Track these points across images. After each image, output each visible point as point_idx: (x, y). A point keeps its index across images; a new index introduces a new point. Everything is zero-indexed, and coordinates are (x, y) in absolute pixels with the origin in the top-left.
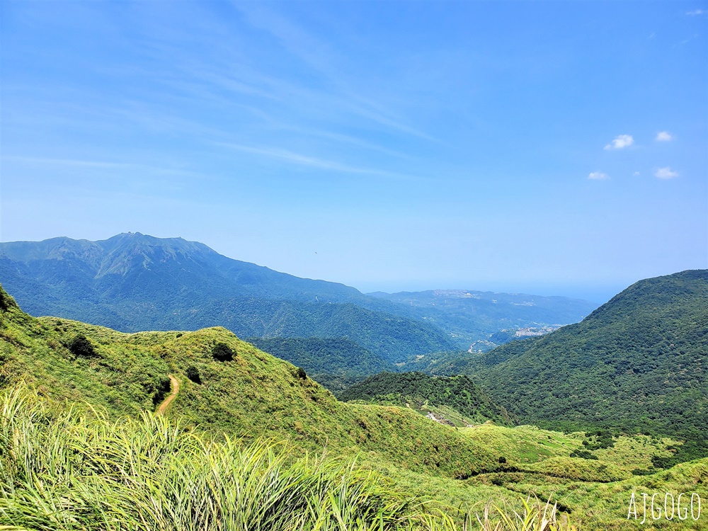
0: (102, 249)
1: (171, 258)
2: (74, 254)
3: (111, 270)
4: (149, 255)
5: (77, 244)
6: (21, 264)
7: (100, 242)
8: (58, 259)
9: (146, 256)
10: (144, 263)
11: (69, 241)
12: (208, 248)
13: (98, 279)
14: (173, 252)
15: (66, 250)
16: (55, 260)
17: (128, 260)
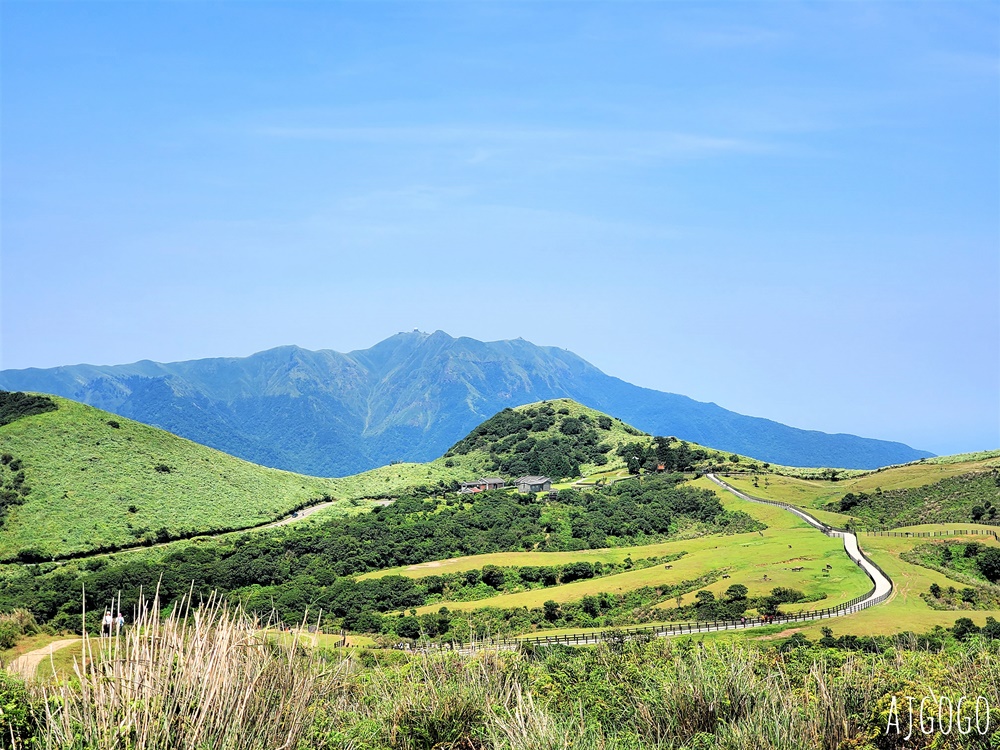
0: (366, 371)
1: (521, 388)
2: (316, 384)
3: (398, 417)
4: (475, 382)
5: (319, 360)
6: (221, 406)
7: (359, 355)
8: (292, 396)
9: (469, 385)
10: (469, 401)
11: (304, 354)
12: (581, 363)
13: (370, 439)
14: (523, 374)
15: (302, 375)
16: (285, 397)
17: (433, 395)
